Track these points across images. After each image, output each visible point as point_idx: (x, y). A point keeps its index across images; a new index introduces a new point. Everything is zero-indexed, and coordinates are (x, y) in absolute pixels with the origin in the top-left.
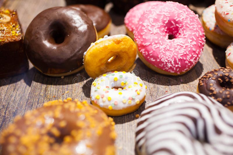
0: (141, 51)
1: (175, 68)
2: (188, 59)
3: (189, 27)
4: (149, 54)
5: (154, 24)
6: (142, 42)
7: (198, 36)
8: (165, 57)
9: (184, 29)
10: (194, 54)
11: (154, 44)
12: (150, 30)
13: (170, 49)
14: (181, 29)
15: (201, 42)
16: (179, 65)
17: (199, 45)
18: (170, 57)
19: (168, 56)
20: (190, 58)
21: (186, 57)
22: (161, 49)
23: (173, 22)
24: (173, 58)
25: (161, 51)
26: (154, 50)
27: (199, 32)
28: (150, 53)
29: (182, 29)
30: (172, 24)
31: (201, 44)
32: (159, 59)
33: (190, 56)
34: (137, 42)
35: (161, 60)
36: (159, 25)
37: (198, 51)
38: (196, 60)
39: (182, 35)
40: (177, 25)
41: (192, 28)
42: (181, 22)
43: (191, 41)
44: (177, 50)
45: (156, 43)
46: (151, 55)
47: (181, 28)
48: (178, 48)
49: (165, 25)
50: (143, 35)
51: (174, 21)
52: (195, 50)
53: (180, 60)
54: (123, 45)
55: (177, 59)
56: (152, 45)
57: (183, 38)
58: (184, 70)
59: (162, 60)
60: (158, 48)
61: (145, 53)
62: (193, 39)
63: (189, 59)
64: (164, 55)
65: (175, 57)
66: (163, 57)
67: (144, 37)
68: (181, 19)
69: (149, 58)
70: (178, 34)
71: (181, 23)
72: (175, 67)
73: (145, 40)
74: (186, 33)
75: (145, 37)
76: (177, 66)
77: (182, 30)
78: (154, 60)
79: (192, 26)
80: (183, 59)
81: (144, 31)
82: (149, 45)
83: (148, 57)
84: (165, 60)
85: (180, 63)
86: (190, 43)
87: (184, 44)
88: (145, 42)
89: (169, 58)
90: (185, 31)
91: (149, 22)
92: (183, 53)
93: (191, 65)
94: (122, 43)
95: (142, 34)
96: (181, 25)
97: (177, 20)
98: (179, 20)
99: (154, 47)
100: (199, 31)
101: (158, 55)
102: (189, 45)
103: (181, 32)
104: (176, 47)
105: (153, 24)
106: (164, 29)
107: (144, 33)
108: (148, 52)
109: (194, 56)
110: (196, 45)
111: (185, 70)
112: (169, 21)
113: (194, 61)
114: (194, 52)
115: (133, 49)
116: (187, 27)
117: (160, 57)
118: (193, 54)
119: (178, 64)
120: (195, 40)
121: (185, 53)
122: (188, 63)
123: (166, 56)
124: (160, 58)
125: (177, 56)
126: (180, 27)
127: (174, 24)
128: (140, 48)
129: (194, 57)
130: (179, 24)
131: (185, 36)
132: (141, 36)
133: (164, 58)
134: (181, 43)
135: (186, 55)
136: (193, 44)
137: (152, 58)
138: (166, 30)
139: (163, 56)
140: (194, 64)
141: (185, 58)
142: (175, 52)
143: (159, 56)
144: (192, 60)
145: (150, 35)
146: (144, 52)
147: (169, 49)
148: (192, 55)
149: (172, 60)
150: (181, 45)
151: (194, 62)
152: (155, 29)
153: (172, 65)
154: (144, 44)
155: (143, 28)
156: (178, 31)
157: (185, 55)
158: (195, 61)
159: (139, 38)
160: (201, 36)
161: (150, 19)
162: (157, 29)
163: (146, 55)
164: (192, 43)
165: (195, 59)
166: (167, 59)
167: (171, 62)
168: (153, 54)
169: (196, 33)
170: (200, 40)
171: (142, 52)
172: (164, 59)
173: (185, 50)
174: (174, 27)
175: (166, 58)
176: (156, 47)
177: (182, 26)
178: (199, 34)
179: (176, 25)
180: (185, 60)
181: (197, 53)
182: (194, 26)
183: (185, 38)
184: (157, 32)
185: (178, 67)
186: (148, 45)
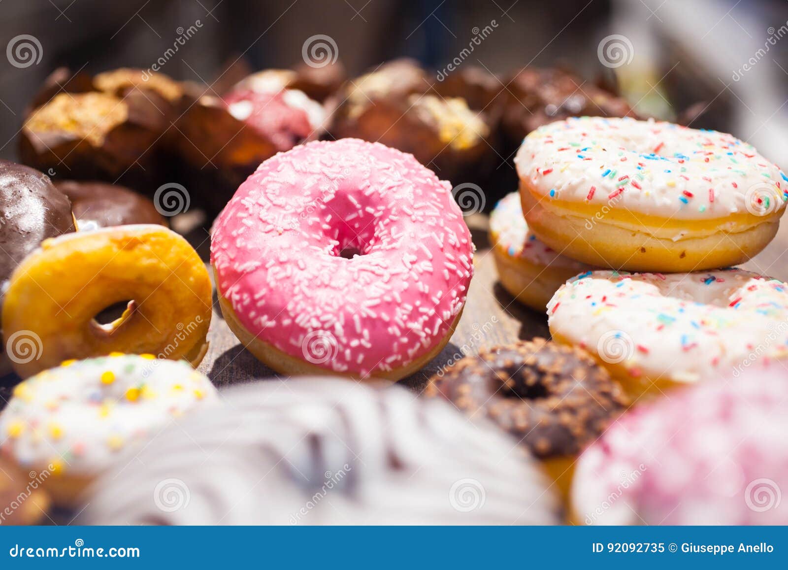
0: (227, 294)
1: (348, 352)
2: (397, 319)
3: (410, 216)
4: (254, 302)
5: (281, 201)
6: (232, 260)
7: (442, 246)
8: (309, 309)
9: (392, 221)
10: (421, 306)
11: (273, 265)
12: (264, 219)
13: (333, 284)
14: (381, 223)
15: (453, 266)
16: (363, 342)
17: (443, 276)
18: (328, 309)
19: (323, 304)
20: (405, 317)
21: (391, 312)
22: (300, 282)
23: (352, 199)
24: (342, 315)
25: (297, 290)
26: (273, 284)
27: (446, 233)
28: (257, 296)
29: (387, 221)
30: (351, 208)
31: (452, 272)
32: (289, 317)
33: (405, 309)
34: (216, 264)
35: (297, 320)
36: (300, 207)
37: (440, 294)
38: (432, 327)
39: (385, 241)
40: (370, 210)
41: (421, 219)
42: (381, 199)
43: (414, 258)
44: (358, 286)
45: (282, 263)
46: (261, 304)
47: (382, 218)
48: (362, 281)
49: (323, 207)
50: (239, 235)
51: (359, 194)
52: (427, 291)
53: (367, 321)
54: (150, 256)
55: (356, 318)
56: (267, 269)
57: (387, 250)
58: (384, 362)
59: (301, 320)
60: (288, 278)
61: (241, 301)
62: (420, 254)
63: (405, 322)
64: (310, 301)
65: (349, 309)
66: (303, 310)
67: (239, 243)
68: (382, 190)
69: (256, 317)
70: (372, 242)
71: (382, 201)
72: (347, 346)
73: (243, 254)
74: (398, 232)
75: (244, 244)
76: (355, 343)
77: (386, 225)
78: (272, 324)
79: (421, 213)
80: (379, 319)
81: (243, 225)
82: (257, 268)
83: (252, 314)
84: (309, 321)
85: (366, 332)
86: (409, 266)
87: (386, 268)
88: (243, 261)
89: (325, 313)
90: (393, 229)
91: (266, 193)
92: (381, 297)
93: (411, 344)
94: (147, 247)
95: (234, 233)
96: (382, 208)
97: (367, 193)
98: (377, 193)
99: (272, 277)
100: (447, 229)
101: (285, 304)
102: (406, 270)
103: (381, 231)
104: (356, 275)
105: (276, 202)
106: (317, 219)
107: (241, 230)
108: (251, 292)
109: (422, 310)
110: (431, 273)
111: (390, 360)
112: (337, 194)
113: (423, 330)
114: (425, 297)
115: (191, 279)
116: (402, 213)
117: (294, 309)
118: (418, 303)
119: (360, 336)
120: (430, 256)
121: (388, 298)
122: (398, 333)
123: (314, 306)
124: (292, 314)
125: (356, 306)
126: (377, 215)
127: (358, 206)
128: (224, 285)
129: (422, 314)
130: (374, 205)
131: (394, 245)
132: (233, 239)
133: (308, 313)
134: (377, 265)
135: (390, 306)
136: (421, 271)
137: (263, 315)
138: (326, 227)
139: (302, 305)
140: (423, 340)
141: (385, 317)
142: (348, 292)
143: (290, 307)
144: (416, 326)
145: (263, 234)
146: (236, 297)
147: (326, 282)
148: (416, 309)
149: (338, 320)
150: (373, 272)
151: (423, 335)
152: (285, 217)
153: (337, 338)
154: (239, 267)
155: (241, 214)
156: (374, 232)
157: (389, 303)
158: (428, 330)
159: (224, 250)
160: (454, 247)
161: (270, 186)
162: (289, 217)
163: (243, 306)
164: (415, 266)
165: (430, 323)
166: (318, 318)
167: (332, 329)
168: (266, 302)
169: (434, 234)
170: (450, 261)
171: (230, 297)
172: (308, 317)
173: (388, 287)
174: (357, 219)
175: (313, 314)
176: (282, 275)
177: (387, 212)
178: (446, 238)
179: (363, 209)
180: (387, 324)
181: (437, 302)
182: (428, 213)
183: (393, 249)
184: (288, 227)
185: (360, 348)
186: (254, 268)
